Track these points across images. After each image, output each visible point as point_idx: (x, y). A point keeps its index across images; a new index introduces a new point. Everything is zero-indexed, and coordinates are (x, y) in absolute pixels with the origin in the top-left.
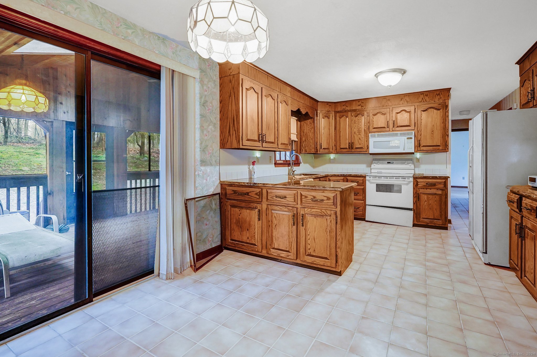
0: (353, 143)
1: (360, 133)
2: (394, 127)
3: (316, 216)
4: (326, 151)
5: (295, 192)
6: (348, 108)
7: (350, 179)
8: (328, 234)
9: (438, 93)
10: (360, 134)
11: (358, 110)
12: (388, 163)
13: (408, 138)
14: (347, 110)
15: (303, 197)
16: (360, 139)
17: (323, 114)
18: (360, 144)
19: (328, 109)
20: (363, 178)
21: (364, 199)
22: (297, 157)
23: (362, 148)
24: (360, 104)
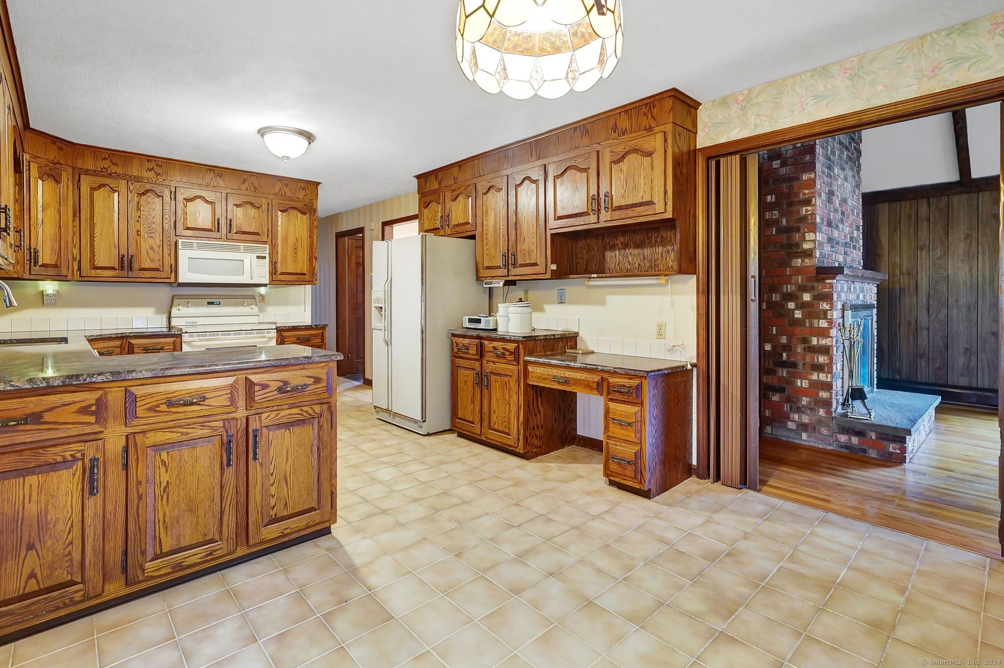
0: (132, 257)
1: (153, 235)
2: (230, 232)
3: (289, 425)
4: (43, 271)
6: (119, 170)
7: (140, 344)
9: (303, 185)
10: (152, 237)
11: (147, 181)
12: (209, 303)
13: (258, 257)
14: (115, 173)
15: (257, 388)
16: (151, 248)
17: (40, 167)
18: (152, 261)
19: (55, 158)
20: (173, 339)
23: (157, 270)
24: (153, 169)
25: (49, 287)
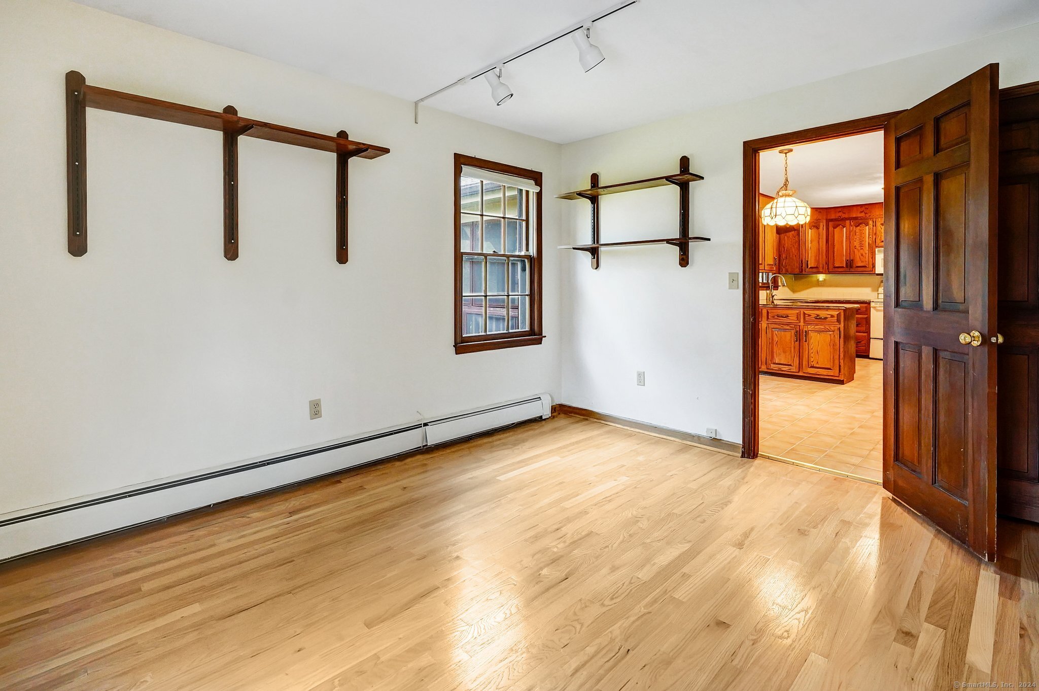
0: (852, 260)
1: (862, 247)
3: (819, 332)
4: (814, 270)
5: (798, 311)
6: (846, 216)
8: (832, 347)
10: (862, 249)
11: (860, 219)
14: (845, 218)
15: (806, 316)
16: (862, 255)
18: (862, 262)
19: (817, 217)
20: (866, 305)
21: (868, 331)
22: (775, 280)
23: (865, 267)
24: (863, 211)
25: (821, 277)
